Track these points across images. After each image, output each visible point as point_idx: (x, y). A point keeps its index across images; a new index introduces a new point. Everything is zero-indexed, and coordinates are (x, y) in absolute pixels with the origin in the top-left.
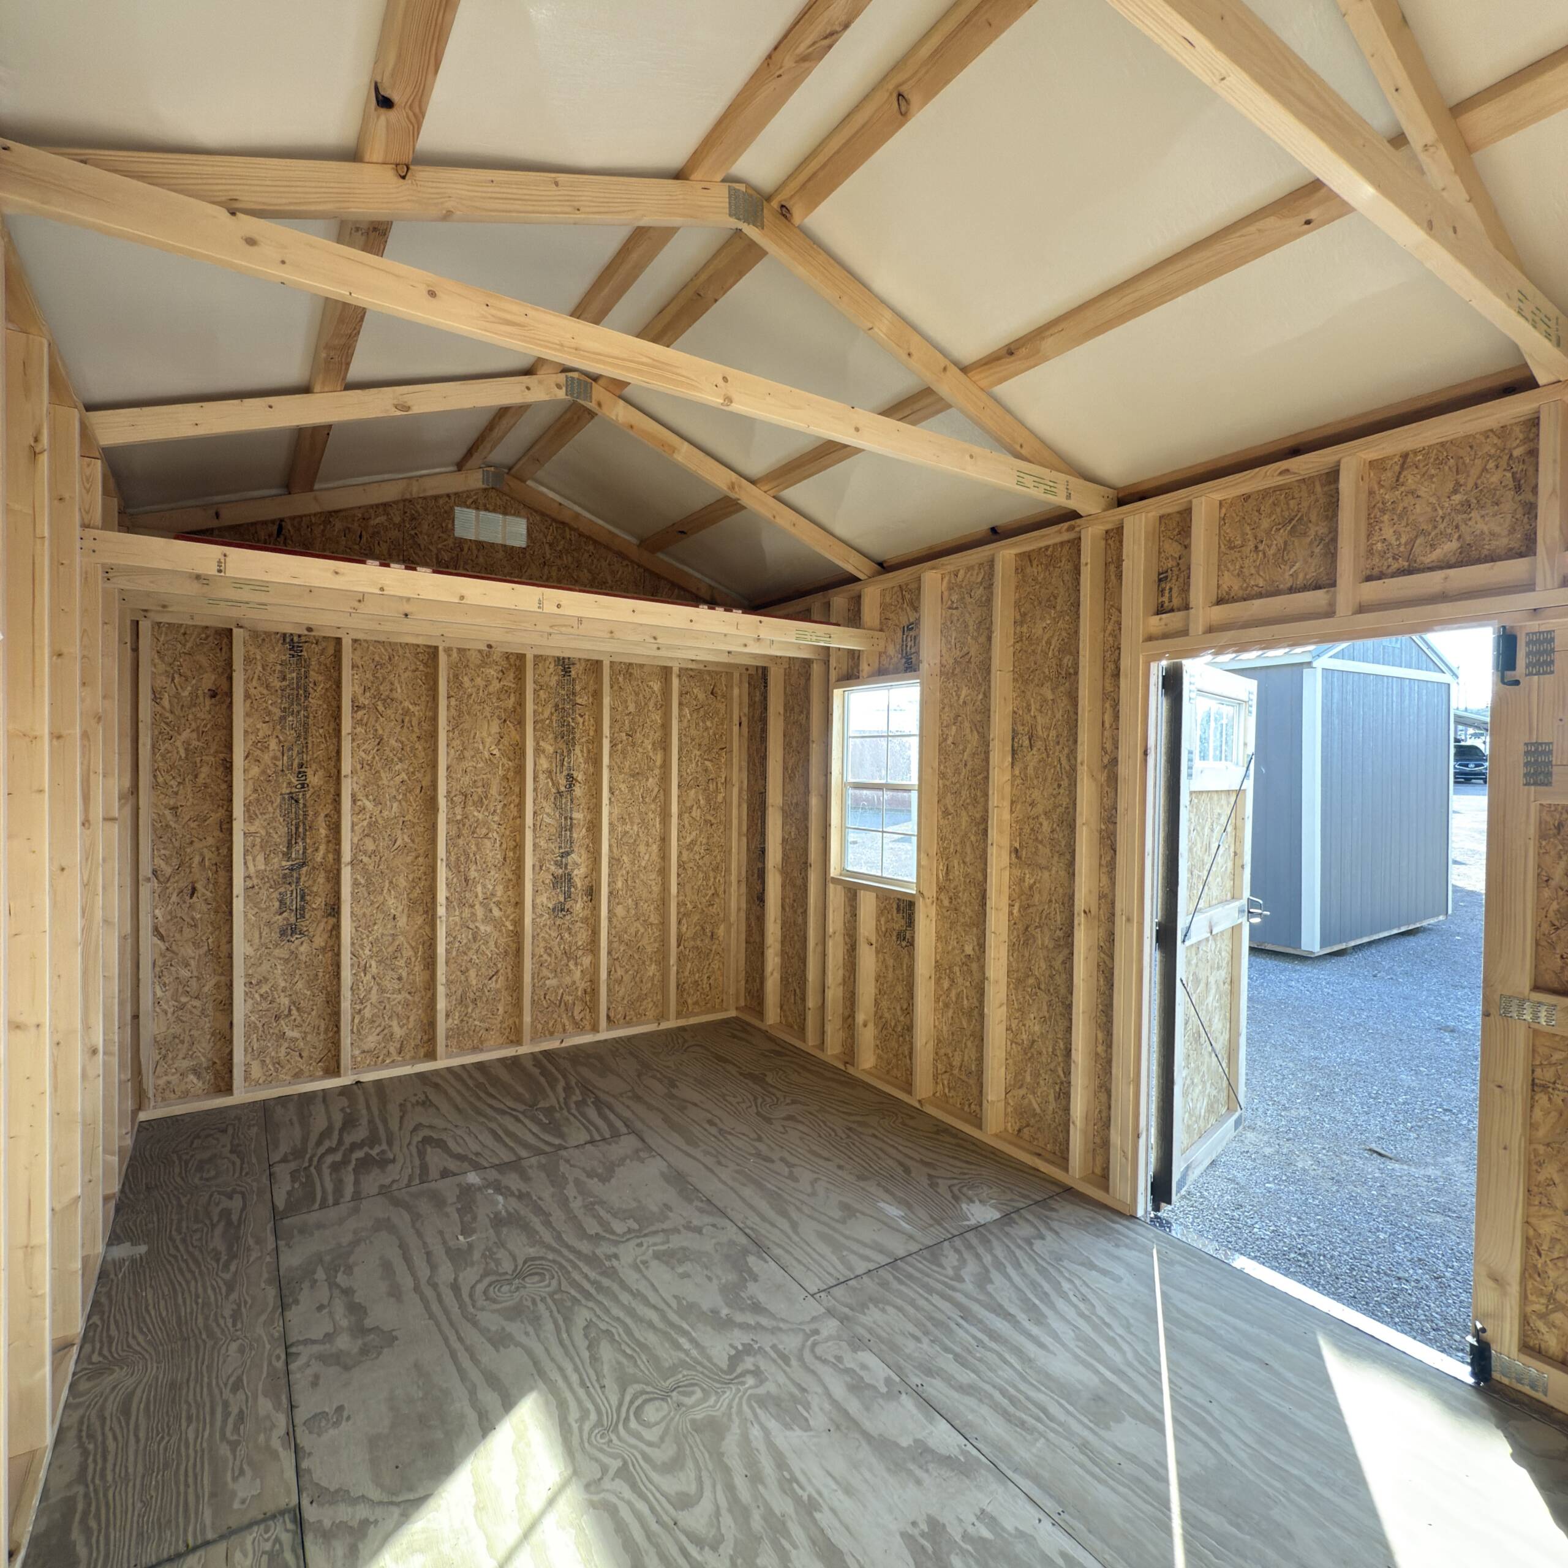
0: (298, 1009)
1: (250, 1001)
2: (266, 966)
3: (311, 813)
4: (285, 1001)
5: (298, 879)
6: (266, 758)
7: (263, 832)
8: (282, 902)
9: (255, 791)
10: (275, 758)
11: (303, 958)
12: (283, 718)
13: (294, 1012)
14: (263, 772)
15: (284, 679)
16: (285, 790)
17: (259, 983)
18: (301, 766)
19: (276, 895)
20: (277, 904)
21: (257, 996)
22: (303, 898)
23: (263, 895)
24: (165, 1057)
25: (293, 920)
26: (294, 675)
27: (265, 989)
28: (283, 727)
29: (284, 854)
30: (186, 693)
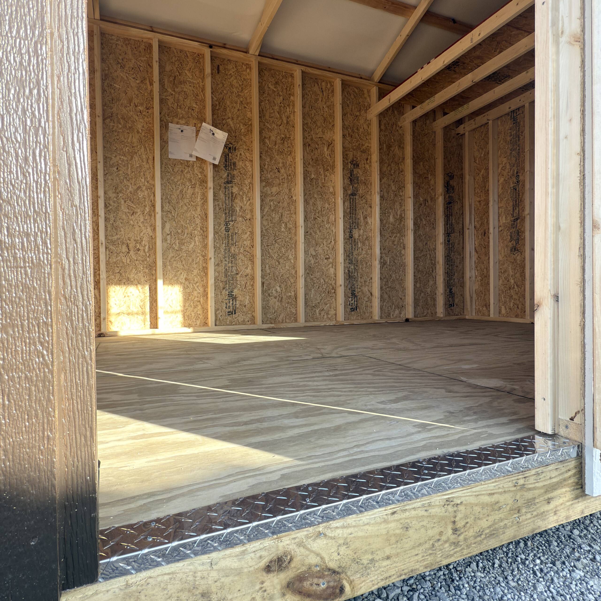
0: (517, 285)
1: (501, 281)
2: (506, 265)
3: (521, 194)
4: (512, 281)
5: (517, 225)
6: (505, 173)
7: (505, 206)
8: (511, 237)
9: (502, 188)
10: (508, 172)
11: (518, 262)
12: (511, 153)
13: (516, 287)
14: (505, 180)
15: (511, 136)
16: (512, 186)
17: (504, 272)
18: (517, 173)
19: (509, 234)
20: (509, 237)
21: (503, 278)
22: (518, 234)
23: (505, 233)
24: (478, 299)
25: (515, 244)
26: (515, 132)
27: (506, 275)
28: (511, 158)
29: (512, 215)
30: (482, 155)
